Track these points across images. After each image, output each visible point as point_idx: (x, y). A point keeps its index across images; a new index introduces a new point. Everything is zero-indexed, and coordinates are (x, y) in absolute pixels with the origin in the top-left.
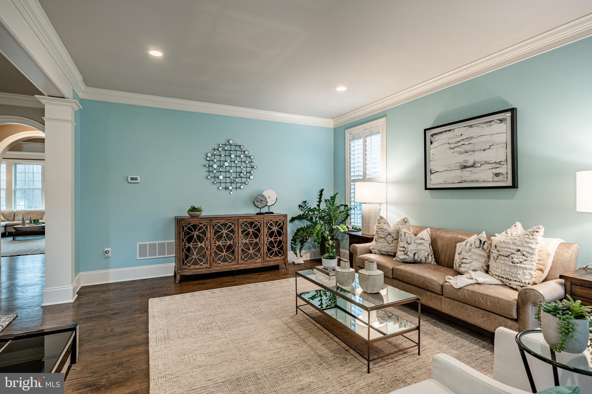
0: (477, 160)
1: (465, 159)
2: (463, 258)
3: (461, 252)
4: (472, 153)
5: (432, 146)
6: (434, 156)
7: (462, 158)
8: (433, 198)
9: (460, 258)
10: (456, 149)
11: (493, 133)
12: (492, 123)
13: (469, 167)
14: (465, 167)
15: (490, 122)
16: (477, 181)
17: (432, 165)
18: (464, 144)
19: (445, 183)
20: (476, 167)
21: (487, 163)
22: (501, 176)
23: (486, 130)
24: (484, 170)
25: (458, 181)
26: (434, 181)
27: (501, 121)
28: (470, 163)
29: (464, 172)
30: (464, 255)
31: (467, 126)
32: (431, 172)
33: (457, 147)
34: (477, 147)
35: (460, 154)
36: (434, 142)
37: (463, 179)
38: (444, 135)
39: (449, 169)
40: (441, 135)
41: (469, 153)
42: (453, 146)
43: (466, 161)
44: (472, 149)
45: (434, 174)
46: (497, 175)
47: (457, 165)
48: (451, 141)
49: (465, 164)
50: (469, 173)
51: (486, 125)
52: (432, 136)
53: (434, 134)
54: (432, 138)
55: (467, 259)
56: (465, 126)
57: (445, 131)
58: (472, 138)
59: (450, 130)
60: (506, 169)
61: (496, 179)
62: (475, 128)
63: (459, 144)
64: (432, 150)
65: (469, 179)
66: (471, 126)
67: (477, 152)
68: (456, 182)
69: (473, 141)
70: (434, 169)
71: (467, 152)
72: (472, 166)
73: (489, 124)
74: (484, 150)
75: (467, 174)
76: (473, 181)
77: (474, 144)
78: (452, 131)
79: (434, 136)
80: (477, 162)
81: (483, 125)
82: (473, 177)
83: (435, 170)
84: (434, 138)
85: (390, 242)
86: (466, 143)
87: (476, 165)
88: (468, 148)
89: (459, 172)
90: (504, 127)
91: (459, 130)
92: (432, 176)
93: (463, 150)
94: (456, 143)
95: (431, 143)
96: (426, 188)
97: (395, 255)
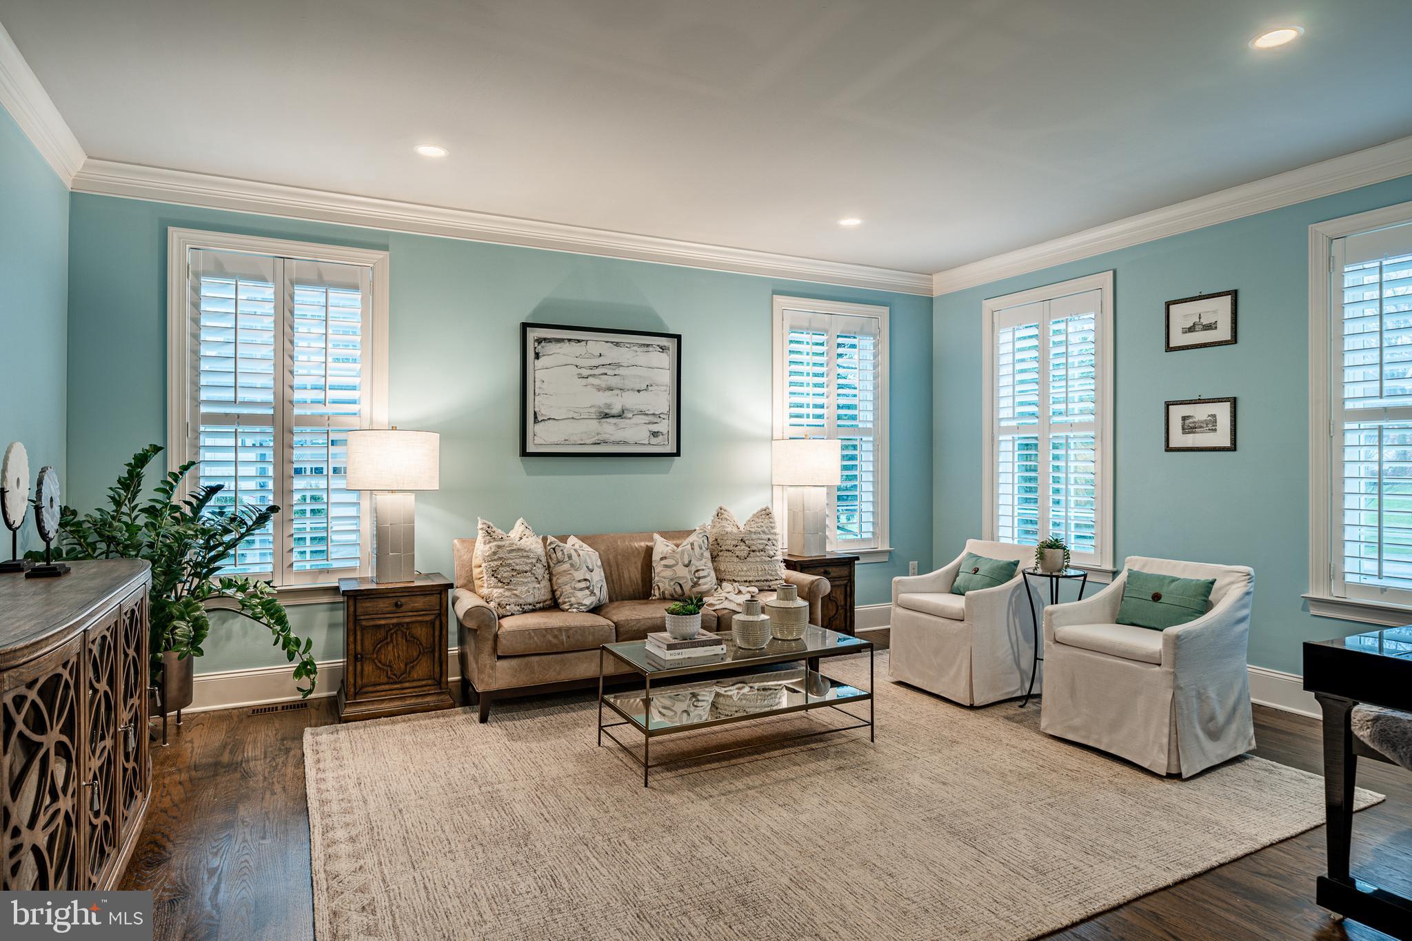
0: (628, 406)
1: (608, 401)
2: (697, 571)
3: (690, 561)
4: (619, 392)
5: (539, 363)
6: (544, 386)
7: (602, 399)
8: (532, 474)
9: (690, 572)
10: (591, 380)
11: (649, 366)
12: (650, 349)
13: (613, 416)
14: (606, 416)
15: (648, 346)
16: (625, 443)
17: (536, 403)
18: (606, 374)
19: (567, 442)
20: (625, 418)
21: (643, 413)
22: (661, 437)
23: (642, 358)
24: (637, 425)
25: (593, 440)
26: (541, 438)
27: (663, 349)
28: (615, 411)
29: (605, 425)
30: (697, 564)
31: (612, 342)
32: (536, 417)
33: (594, 376)
34: (629, 384)
35: (599, 390)
36: (544, 355)
37: (601, 437)
38: (566, 347)
39: (575, 416)
40: (559, 345)
41: (615, 392)
42: (585, 372)
43: (609, 406)
44: (620, 386)
45: (543, 423)
46: (655, 434)
47: (593, 410)
48: (580, 362)
49: (607, 411)
50: (613, 428)
51: (641, 349)
52: (539, 341)
53: (545, 339)
54: (540, 347)
55: (703, 570)
56: (607, 342)
57: (569, 340)
58: (619, 365)
59: (579, 341)
60: (666, 426)
61: (654, 441)
62: (623, 350)
63: (597, 372)
64: (539, 371)
65: (612, 439)
66: (617, 344)
67: (627, 393)
68: (588, 442)
69: (621, 371)
70: (544, 412)
71: (610, 389)
72: (620, 416)
73: (646, 349)
74: (639, 391)
75: (609, 430)
76: (618, 443)
77: (623, 377)
78: (583, 343)
79: (543, 344)
80: (627, 410)
81: (636, 348)
82: (619, 435)
83: (545, 415)
84: (543, 347)
85: (540, 578)
86: (610, 372)
87: (625, 415)
88: (613, 382)
89: (593, 425)
90: (665, 361)
91: (597, 345)
92: (538, 427)
93: (603, 385)
94: (591, 368)
95: (537, 356)
96: (524, 453)
97: (554, 604)
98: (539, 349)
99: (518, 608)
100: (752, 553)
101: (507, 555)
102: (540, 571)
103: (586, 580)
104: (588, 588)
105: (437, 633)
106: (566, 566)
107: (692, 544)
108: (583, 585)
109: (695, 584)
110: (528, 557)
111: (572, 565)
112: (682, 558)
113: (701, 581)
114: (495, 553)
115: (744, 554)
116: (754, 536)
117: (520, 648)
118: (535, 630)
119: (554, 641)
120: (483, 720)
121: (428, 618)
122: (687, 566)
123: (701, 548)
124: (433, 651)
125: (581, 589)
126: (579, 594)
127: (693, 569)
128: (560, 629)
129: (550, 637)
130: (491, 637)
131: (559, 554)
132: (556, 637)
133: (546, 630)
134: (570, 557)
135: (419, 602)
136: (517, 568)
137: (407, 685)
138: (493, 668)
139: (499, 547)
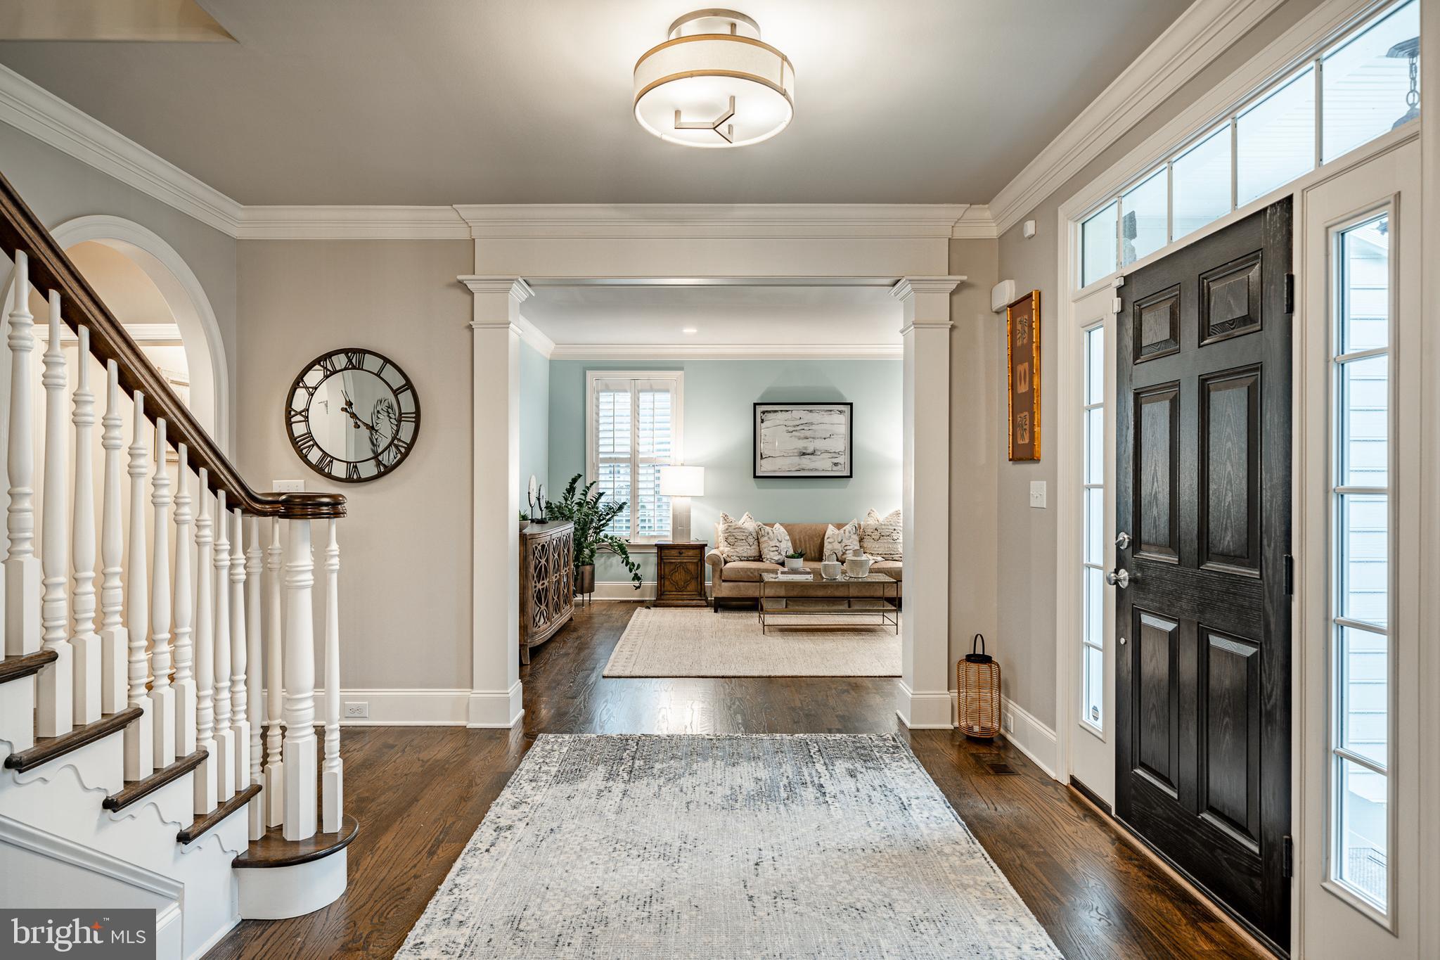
0: (818, 448)
1: (805, 445)
3: (842, 540)
4: (812, 439)
5: (763, 425)
6: (766, 438)
7: (801, 444)
8: (758, 488)
10: (794, 433)
11: (832, 423)
12: (832, 412)
13: (809, 454)
14: (804, 454)
15: (831, 411)
16: (816, 470)
17: (762, 447)
18: (804, 429)
19: (781, 470)
20: (816, 455)
21: (827, 452)
22: (840, 466)
23: (827, 418)
24: (823, 459)
25: (796, 468)
26: (765, 468)
27: (841, 412)
28: (810, 450)
29: (803, 460)
31: (808, 410)
32: (761, 456)
33: (796, 431)
34: (818, 435)
35: (799, 439)
36: (766, 420)
37: (801, 467)
38: (779, 415)
39: (785, 454)
40: (775, 414)
41: (810, 440)
42: (791, 429)
43: (805, 448)
44: (812, 436)
45: (766, 459)
46: (836, 464)
47: (796, 451)
48: (788, 423)
49: (804, 451)
50: (808, 461)
51: (827, 413)
52: (764, 412)
53: (767, 411)
55: (850, 545)
56: (804, 410)
57: (781, 411)
58: (812, 424)
59: (787, 411)
60: (843, 459)
61: (835, 468)
62: (814, 415)
63: (798, 428)
64: (763, 430)
65: (808, 468)
66: (811, 411)
67: (817, 440)
68: (793, 469)
69: (813, 427)
70: (766, 453)
71: (807, 438)
72: (812, 454)
73: (830, 413)
74: (825, 439)
75: (806, 462)
76: (812, 470)
77: (815, 431)
78: (790, 412)
79: (766, 414)
80: (817, 450)
81: (823, 413)
82: (812, 466)
83: (767, 455)
84: (766, 416)
85: (751, 544)
86: (806, 428)
87: (816, 453)
88: (808, 434)
89: (796, 460)
90: (843, 419)
91: (798, 413)
92: (763, 461)
93: (802, 436)
94: (794, 426)
95: (762, 421)
96: (755, 477)
97: (759, 558)
98: (763, 417)
99: (737, 558)
100: (882, 537)
101: (735, 531)
102: (751, 540)
103: (778, 546)
104: (777, 551)
105: (699, 569)
106: (766, 538)
107: (845, 530)
108: (774, 549)
109: (844, 554)
110: (744, 532)
111: (769, 538)
112: (838, 537)
113: (847, 552)
114: (727, 529)
115: (877, 537)
116: (883, 527)
117: (733, 577)
118: (741, 569)
119: (751, 575)
120: (716, 611)
121: (695, 561)
122: (840, 543)
123: (850, 533)
124: (697, 578)
125: (773, 551)
126: (772, 554)
127: (844, 545)
128: (754, 569)
129: (749, 573)
130: (719, 570)
131: (763, 532)
132: (751, 573)
133: (747, 569)
134: (768, 534)
135: (691, 553)
136: (738, 537)
137: (685, 593)
138: (720, 585)
139: (729, 526)
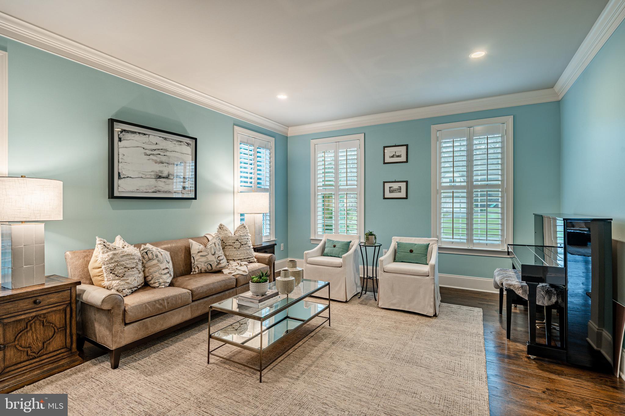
1: (161, 169)
2: (219, 257)
3: (215, 252)
4: (166, 165)
5: (121, 144)
6: (124, 158)
7: (158, 168)
8: (114, 209)
9: (215, 257)
10: (151, 157)
11: (182, 152)
12: (182, 144)
13: (164, 178)
14: (160, 177)
15: (181, 142)
16: (170, 192)
17: (120, 167)
18: (160, 154)
19: (138, 191)
20: (170, 179)
21: (178, 177)
22: (187, 189)
23: (178, 148)
24: (175, 183)
25: (153, 190)
26: (122, 188)
27: (188, 144)
28: (165, 174)
29: (159, 182)
30: (219, 254)
31: (163, 138)
32: (119, 176)
33: (153, 154)
35: (156, 163)
36: (124, 140)
37: (157, 189)
38: (137, 136)
39: (143, 176)
40: (133, 135)
41: (165, 164)
42: (149, 152)
43: (161, 172)
44: (167, 161)
45: (124, 179)
46: (184, 188)
47: (153, 173)
48: (145, 146)
49: (160, 174)
50: (163, 184)
51: (177, 143)
52: (121, 131)
53: (125, 131)
54: (121, 135)
55: (221, 256)
56: (160, 137)
57: (139, 133)
58: (166, 150)
59: (145, 134)
60: (190, 184)
61: (183, 191)
62: (169, 142)
63: (155, 152)
64: (120, 149)
65: (163, 190)
66: (165, 139)
67: (171, 165)
68: (150, 191)
69: (167, 153)
71: (162, 163)
72: (167, 177)
73: (180, 143)
74: (177, 165)
75: (161, 184)
76: (166, 192)
77: (169, 157)
78: (147, 136)
79: (124, 133)
80: (171, 174)
81: (175, 142)
82: (166, 188)
83: (125, 175)
84: (123, 135)
86: (162, 153)
87: (170, 177)
88: (164, 159)
89: (153, 182)
90: (189, 150)
91: (155, 138)
92: (121, 181)
93: (158, 160)
94: (152, 150)
95: (120, 140)
96: (112, 196)
97: (146, 285)
98: (121, 136)
99: (130, 291)
100: (242, 246)
101: (121, 259)
102: (140, 266)
103: (167, 268)
104: (168, 273)
105: (68, 316)
106: (155, 262)
107: (215, 244)
108: (166, 271)
109: (219, 264)
110: (134, 259)
111: (158, 261)
112: (211, 251)
113: (221, 262)
114: (112, 259)
115: (239, 246)
116: (242, 238)
117: (140, 316)
118: (148, 303)
119: (161, 307)
120: (115, 366)
121: (61, 308)
122: (213, 255)
123: (219, 245)
124: (66, 330)
125: (165, 274)
126: (164, 277)
127: (217, 256)
128: (163, 300)
129: (158, 305)
130: (121, 313)
131: (150, 255)
132: (161, 304)
133: (155, 301)
134: (157, 256)
135: (54, 298)
136: (128, 266)
137: (44, 357)
138: (122, 332)
139: (114, 254)
